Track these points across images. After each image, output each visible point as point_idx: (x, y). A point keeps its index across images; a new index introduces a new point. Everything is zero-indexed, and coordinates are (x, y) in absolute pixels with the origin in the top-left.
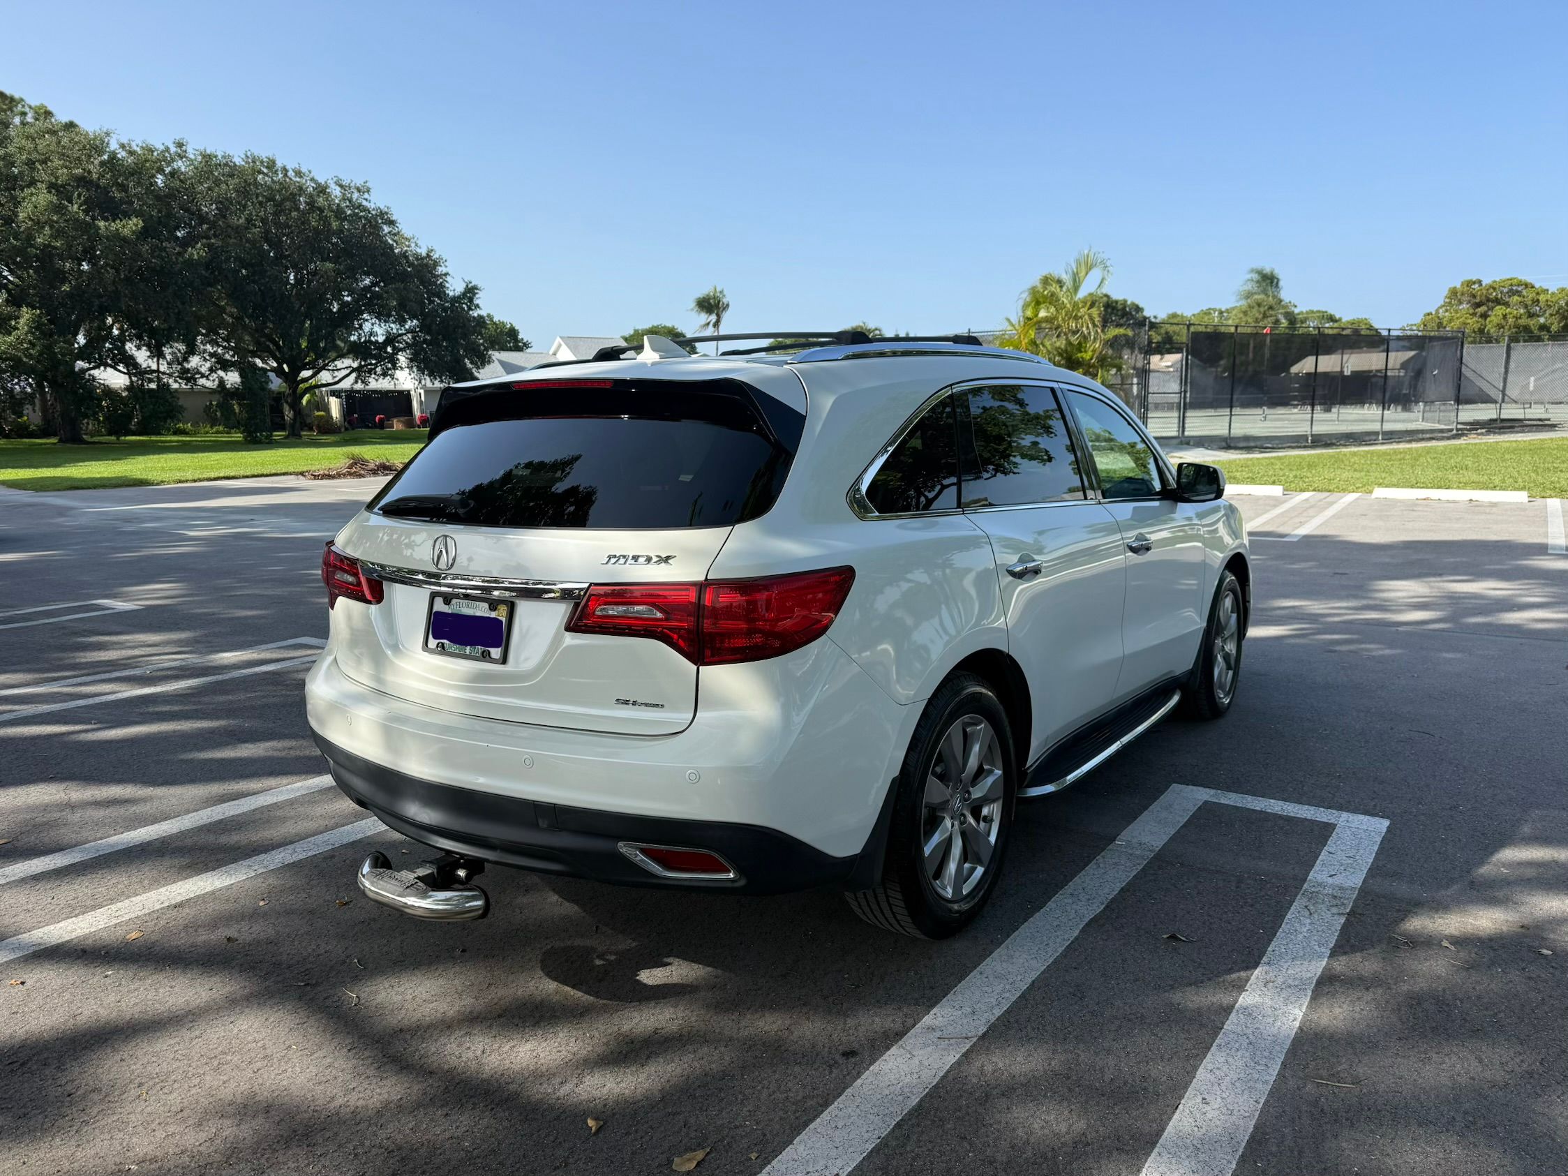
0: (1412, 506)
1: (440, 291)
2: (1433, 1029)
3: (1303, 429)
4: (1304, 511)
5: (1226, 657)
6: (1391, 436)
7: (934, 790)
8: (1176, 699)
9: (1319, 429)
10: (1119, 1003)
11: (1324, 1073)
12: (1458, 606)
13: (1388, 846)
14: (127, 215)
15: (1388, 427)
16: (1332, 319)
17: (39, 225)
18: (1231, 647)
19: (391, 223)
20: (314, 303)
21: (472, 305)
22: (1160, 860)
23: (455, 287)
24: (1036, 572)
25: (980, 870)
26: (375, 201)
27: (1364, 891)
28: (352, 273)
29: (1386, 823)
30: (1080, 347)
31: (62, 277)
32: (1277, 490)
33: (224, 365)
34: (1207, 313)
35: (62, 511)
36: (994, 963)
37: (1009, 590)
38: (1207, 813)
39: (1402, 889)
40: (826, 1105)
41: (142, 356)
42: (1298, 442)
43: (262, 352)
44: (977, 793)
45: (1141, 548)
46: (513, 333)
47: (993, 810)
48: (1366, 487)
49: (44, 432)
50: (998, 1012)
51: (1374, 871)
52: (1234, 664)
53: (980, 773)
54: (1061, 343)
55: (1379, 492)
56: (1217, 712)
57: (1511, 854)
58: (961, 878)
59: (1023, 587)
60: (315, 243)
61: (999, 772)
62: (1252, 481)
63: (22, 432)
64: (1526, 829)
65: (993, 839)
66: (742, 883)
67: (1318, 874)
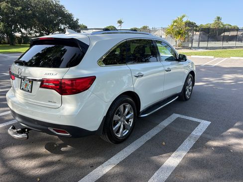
0: (237, 60)
1: (72, 20)
2: (204, 167)
3: (221, 46)
4: (216, 61)
5: (189, 90)
6: (237, 47)
7: (116, 117)
8: (177, 97)
9: (224, 46)
10: (146, 158)
11: (179, 175)
12: (237, 80)
13: (209, 128)
14: (19, 6)
15: (237, 45)
16: (230, 26)
17: (4, 8)
18: (191, 88)
19: (64, 7)
20: (51, 21)
21: (78, 23)
22: (166, 129)
23: (75, 19)
24: (142, 76)
25: (128, 131)
26: (61, 4)
27: (201, 137)
28: (57, 17)
29: (210, 122)
30: (181, 30)
31: (9, 17)
32: (213, 57)
33: (36, 32)
34: (208, 24)
35: (6, 57)
36: (126, 149)
37: (135, 80)
38: (178, 119)
39: (209, 136)
40: (83, 177)
41: (23, 30)
42: (220, 48)
43: (43, 30)
44: (127, 117)
45: (168, 70)
46: (86, 27)
47: (132, 120)
48: (229, 57)
49: (8, 44)
50: (123, 159)
51: (204, 133)
52: (191, 91)
53: (128, 113)
54: (178, 30)
55: (231, 58)
56: (186, 99)
57: (231, 130)
58: (122, 133)
59: (138, 79)
60: (51, 11)
61: (133, 113)
62: (209, 55)
63: (5, 43)
64: (236, 124)
65: (131, 126)
66: (71, 136)
67: (194, 133)
